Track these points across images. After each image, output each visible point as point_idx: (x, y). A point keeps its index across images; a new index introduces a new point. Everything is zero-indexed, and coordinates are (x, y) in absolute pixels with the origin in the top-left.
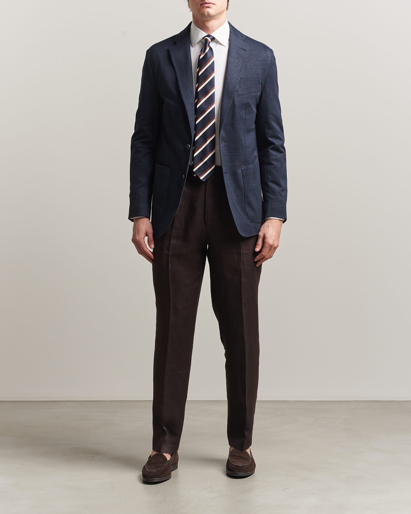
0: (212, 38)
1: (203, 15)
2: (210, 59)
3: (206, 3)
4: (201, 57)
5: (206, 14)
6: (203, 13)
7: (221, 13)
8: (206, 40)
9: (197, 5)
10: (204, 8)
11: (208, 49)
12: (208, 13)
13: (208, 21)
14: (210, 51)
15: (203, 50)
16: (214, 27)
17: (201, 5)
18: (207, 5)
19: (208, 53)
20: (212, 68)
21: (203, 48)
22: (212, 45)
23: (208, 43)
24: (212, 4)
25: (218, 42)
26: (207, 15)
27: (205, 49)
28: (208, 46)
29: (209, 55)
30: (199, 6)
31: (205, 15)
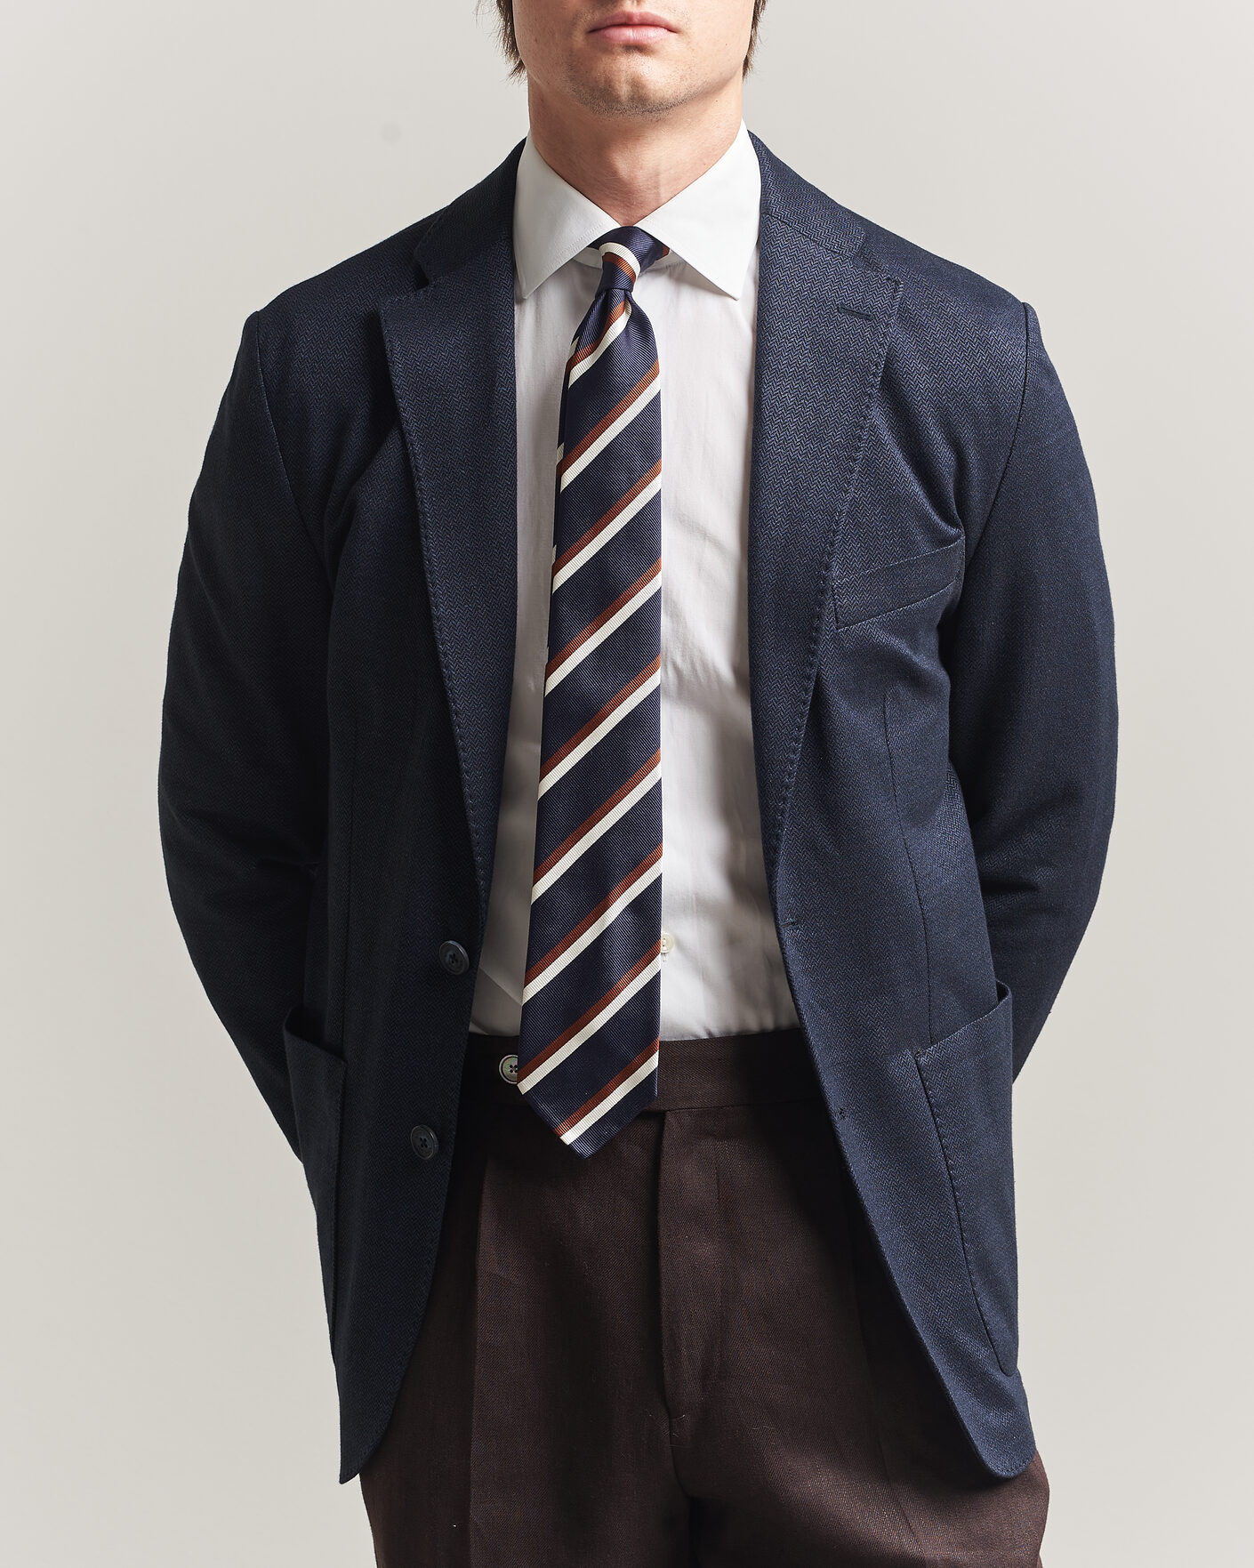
0: (651, 249)
1: (604, 94)
2: (632, 386)
3: (628, 23)
4: (579, 370)
5: (624, 90)
6: (602, 86)
7: (709, 92)
8: (612, 262)
9: (568, 34)
10: (608, 49)
11: (619, 325)
12: (637, 85)
13: (630, 135)
14: (634, 332)
15: (591, 328)
16: (663, 179)
17: (594, 30)
18: (629, 34)
19: (623, 346)
20: (645, 437)
21: (592, 318)
22: (650, 294)
23: (623, 283)
24: (662, 32)
25: (685, 276)
26: (632, 99)
27: (605, 321)
28: (625, 307)
29: (627, 360)
30: (579, 39)
31: (617, 99)
